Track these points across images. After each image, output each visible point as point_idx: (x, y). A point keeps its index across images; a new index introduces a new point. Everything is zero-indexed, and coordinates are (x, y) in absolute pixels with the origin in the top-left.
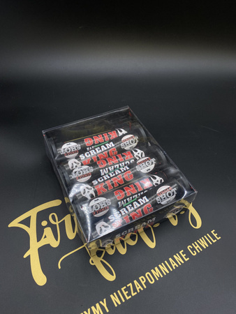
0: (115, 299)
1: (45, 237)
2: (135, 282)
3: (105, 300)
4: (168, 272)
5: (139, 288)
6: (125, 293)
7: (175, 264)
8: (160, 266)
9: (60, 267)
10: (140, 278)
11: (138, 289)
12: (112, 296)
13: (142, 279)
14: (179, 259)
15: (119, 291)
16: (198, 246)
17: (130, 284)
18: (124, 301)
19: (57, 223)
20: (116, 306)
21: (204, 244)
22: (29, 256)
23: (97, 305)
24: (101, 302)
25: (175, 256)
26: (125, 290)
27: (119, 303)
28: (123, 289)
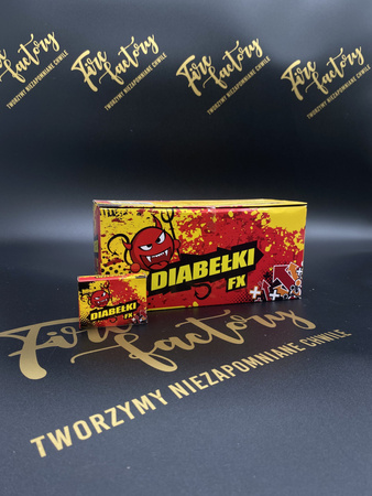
0: (178, 390)
1: (51, 342)
2: (215, 371)
3: (158, 392)
5: (221, 377)
6: (197, 383)
8: (256, 356)
9: (73, 361)
10: (223, 367)
11: (219, 377)
12: (171, 387)
13: (227, 368)
14: (289, 350)
15: (184, 381)
17: (206, 374)
18: (194, 391)
19: (74, 333)
20: (180, 397)
21: (325, 338)
22: (19, 356)
23: (144, 398)
24: (151, 394)
25: (279, 348)
26: (196, 380)
27: (187, 394)
28: (192, 379)
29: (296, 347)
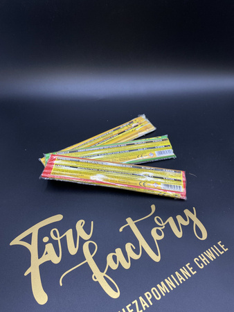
1: (47, 253)
2: (141, 298)
4: (175, 287)
7: (182, 278)
8: (166, 280)
9: (61, 285)
10: (146, 294)
11: (143, 306)
13: (148, 295)
14: (186, 272)
15: (123, 309)
16: (205, 258)
17: (136, 301)
19: (59, 239)
21: (211, 256)
22: (30, 274)
25: (181, 270)
26: (130, 308)
28: (128, 307)
29: (190, 269)
